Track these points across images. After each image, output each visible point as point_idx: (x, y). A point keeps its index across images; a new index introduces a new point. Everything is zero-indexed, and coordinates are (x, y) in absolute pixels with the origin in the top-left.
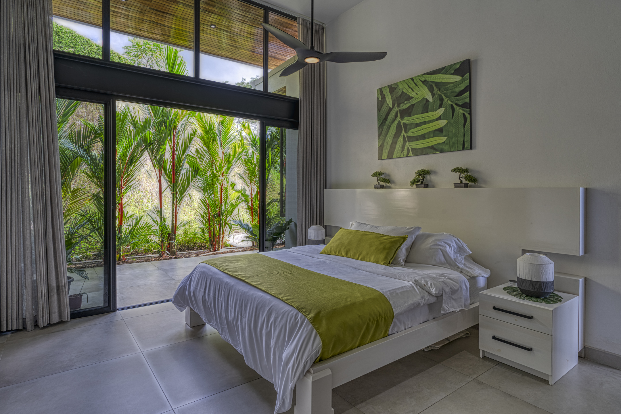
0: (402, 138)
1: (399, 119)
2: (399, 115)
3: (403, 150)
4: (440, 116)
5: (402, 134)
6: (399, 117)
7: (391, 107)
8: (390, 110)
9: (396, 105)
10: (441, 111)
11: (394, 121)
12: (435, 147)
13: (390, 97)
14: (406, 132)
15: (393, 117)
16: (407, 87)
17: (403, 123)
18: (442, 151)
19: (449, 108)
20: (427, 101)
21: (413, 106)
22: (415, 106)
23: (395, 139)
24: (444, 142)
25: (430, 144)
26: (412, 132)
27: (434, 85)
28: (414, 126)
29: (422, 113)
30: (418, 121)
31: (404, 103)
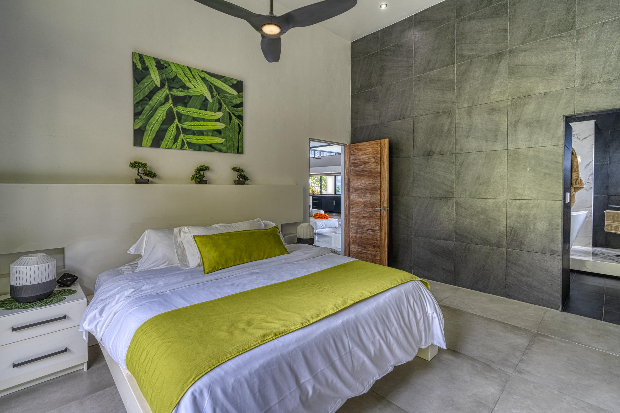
0: (175, 128)
1: (169, 105)
2: (170, 100)
3: (175, 141)
4: (218, 119)
5: (175, 124)
6: (170, 102)
7: (159, 86)
8: (157, 89)
9: (166, 87)
10: (220, 114)
11: (162, 104)
12: (214, 145)
13: (157, 73)
14: (180, 122)
15: (161, 99)
16: (183, 74)
17: (177, 112)
18: (220, 151)
19: (227, 114)
20: (206, 99)
21: (190, 97)
22: (192, 98)
23: (164, 127)
24: (222, 143)
25: (209, 142)
26: (188, 125)
27: (213, 87)
28: (191, 119)
29: (200, 109)
30: (196, 116)
31: (178, 89)
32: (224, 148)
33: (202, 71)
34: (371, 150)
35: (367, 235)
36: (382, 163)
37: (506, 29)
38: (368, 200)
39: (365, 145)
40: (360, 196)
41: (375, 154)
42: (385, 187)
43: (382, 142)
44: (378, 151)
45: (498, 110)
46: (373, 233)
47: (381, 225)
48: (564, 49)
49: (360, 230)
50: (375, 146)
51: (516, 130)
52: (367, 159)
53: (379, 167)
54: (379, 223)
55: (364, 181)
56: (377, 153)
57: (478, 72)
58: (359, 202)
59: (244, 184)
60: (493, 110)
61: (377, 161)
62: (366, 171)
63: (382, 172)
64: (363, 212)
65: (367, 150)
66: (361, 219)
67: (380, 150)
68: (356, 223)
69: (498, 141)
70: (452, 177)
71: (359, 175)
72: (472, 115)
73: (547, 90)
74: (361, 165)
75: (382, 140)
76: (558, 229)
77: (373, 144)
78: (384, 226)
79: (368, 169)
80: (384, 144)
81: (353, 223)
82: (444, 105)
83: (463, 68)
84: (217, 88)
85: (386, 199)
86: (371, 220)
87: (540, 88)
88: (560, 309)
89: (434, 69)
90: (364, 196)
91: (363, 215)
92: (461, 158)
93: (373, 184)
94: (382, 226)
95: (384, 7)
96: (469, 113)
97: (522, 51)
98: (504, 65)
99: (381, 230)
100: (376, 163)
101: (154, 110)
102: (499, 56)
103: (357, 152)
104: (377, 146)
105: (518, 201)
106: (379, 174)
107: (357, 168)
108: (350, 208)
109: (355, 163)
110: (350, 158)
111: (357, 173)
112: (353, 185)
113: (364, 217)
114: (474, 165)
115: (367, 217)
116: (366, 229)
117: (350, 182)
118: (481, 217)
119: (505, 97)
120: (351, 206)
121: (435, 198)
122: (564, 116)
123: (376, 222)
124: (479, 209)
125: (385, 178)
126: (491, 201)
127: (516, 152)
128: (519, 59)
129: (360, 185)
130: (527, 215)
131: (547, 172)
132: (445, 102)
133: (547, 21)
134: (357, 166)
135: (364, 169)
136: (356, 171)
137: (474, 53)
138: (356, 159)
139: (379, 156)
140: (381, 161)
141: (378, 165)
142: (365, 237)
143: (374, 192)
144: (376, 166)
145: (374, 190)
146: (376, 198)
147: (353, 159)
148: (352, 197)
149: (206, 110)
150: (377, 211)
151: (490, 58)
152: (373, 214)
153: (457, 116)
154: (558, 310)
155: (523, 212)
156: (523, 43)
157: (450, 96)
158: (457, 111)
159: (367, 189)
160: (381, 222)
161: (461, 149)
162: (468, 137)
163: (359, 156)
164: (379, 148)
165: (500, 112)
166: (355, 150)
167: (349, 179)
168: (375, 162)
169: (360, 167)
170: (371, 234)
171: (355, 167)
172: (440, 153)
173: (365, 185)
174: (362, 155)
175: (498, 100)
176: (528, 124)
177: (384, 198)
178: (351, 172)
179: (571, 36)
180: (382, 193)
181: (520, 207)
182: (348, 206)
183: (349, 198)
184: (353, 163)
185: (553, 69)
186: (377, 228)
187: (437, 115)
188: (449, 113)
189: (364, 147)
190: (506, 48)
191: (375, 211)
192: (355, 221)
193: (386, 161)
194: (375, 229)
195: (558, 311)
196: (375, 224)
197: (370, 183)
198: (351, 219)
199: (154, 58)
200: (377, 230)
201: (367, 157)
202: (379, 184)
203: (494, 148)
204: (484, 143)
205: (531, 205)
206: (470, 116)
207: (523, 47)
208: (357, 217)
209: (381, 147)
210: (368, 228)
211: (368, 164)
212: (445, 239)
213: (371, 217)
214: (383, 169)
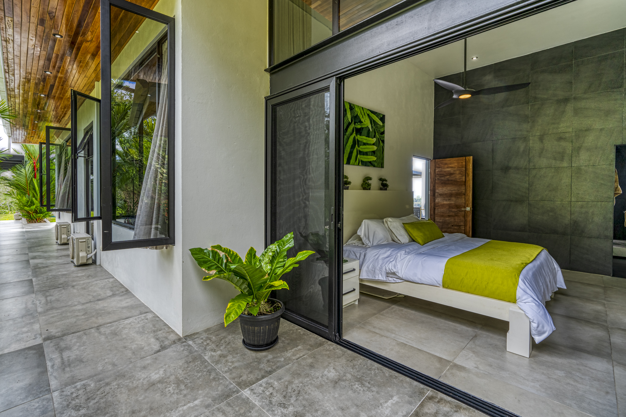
0: (356, 150)
1: (354, 134)
2: (355, 131)
3: (356, 160)
4: (374, 143)
5: (356, 148)
6: (355, 133)
7: (350, 122)
8: (350, 124)
9: (353, 122)
10: (374, 140)
11: (351, 134)
12: (372, 162)
13: (350, 113)
14: (358, 147)
15: (351, 131)
16: (360, 113)
17: (357, 139)
18: (374, 166)
19: (378, 139)
20: (369, 130)
21: (363, 128)
22: (364, 129)
23: (352, 150)
24: (375, 161)
25: (370, 160)
26: (363, 148)
27: (372, 121)
28: (362, 144)
29: (367, 137)
30: (365, 141)
31: (358, 123)
32: (376, 164)
33: (368, 110)
34: (457, 164)
35: (452, 230)
36: (467, 175)
37: (571, 82)
38: (453, 202)
39: (450, 160)
40: (445, 200)
41: (460, 167)
42: (470, 193)
43: (467, 158)
44: (463, 165)
45: (565, 138)
46: (458, 227)
47: (465, 222)
48: (616, 100)
49: (445, 226)
50: (460, 161)
51: (578, 153)
52: (452, 171)
53: (464, 177)
54: (464, 220)
55: (449, 188)
56: (463, 167)
57: (549, 110)
58: (444, 204)
59: (386, 190)
60: (560, 139)
61: (462, 173)
62: (452, 180)
63: (467, 181)
64: (448, 212)
65: (452, 164)
66: (446, 217)
67: (465, 164)
68: (441, 221)
69: (565, 160)
70: (527, 185)
71: (445, 183)
72: (544, 141)
73: (603, 127)
74: (447, 176)
75: (467, 157)
76: (610, 221)
77: (458, 160)
78: (468, 222)
79: (453, 179)
80: (469, 160)
81: (438, 220)
82: (520, 133)
83: (536, 107)
84: (374, 121)
85: (470, 202)
86: (456, 218)
87: (598, 125)
88: (612, 275)
89: (511, 106)
90: (449, 200)
91: (448, 214)
92: (534, 172)
93: (458, 190)
94: (467, 222)
95: (475, 58)
96: (541, 139)
97: (584, 99)
98: (569, 108)
99: (465, 225)
100: (461, 174)
101: (348, 138)
102: (566, 100)
103: (442, 165)
104: (462, 162)
105: (580, 203)
106: (463, 183)
107: (443, 178)
108: (435, 209)
109: (441, 174)
110: (435, 170)
111: (442, 182)
112: (438, 191)
113: (449, 216)
114: (544, 177)
115: (452, 216)
116: (450, 225)
117: (435, 189)
118: (551, 214)
119: (570, 130)
120: (436, 208)
121: (511, 201)
122: (615, 145)
123: (461, 219)
124: (549, 209)
125: (470, 186)
126: (558, 203)
127: (579, 169)
128: (582, 104)
129: (445, 191)
130: (587, 212)
131: (602, 182)
132: (521, 130)
133: (604, 80)
134: (443, 176)
135: (450, 179)
136: (442, 180)
137: (546, 97)
138: (441, 171)
139: (464, 169)
140: (465, 173)
141: (463, 176)
142: (451, 231)
143: (458, 196)
144: (461, 176)
145: (458, 195)
146: (461, 201)
147: (438, 171)
148: (437, 201)
149: (369, 137)
150: (462, 211)
151: (559, 102)
152: (458, 213)
153: (531, 142)
154: (610, 275)
155: (583, 210)
156: (585, 93)
157: (525, 126)
158: (531, 138)
159: (452, 195)
160: (466, 219)
161: (534, 166)
162: (540, 157)
163: (444, 168)
164: (464, 163)
165: (566, 140)
166: (441, 164)
167: (434, 186)
168: (459, 174)
169: (446, 177)
170: (456, 229)
171: (441, 177)
172: (517, 168)
173: (450, 191)
174: (448, 168)
175: (565, 131)
176: (588, 150)
177: (469, 201)
178: (436, 181)
179: (620, 91)
180: (467, 198)
181: (582, 207)
182: (433, 207)
183: (434, 201)
184: (438, 174)
185: (608, 113)
186: (462, 224)
187: (514, 139)
188: (525, 139)
189: (449, 162)
190: (572, 95)
191: (460, 211)
192: (440, 219)
193: (470, 173)
194: (460, 225)
195: (610, 277)
196: (460, 221)
197: (455, 189)
198: (436, 218)
199: (349, 103)
200: (461, 225)
201: (452, 170)
202: (464, 191)
203: (561, 165)
204: (554, 161)
205: (590, 205)
206: (542, 142)
207: (585, 96)
208: (442, 216)
209: (465, 162)
210: (453, 224)
211: (453, 176)
212: (520, 231)
213: (456, 216)
214: (467, 179)
